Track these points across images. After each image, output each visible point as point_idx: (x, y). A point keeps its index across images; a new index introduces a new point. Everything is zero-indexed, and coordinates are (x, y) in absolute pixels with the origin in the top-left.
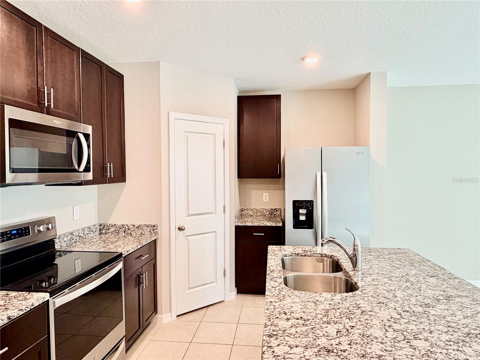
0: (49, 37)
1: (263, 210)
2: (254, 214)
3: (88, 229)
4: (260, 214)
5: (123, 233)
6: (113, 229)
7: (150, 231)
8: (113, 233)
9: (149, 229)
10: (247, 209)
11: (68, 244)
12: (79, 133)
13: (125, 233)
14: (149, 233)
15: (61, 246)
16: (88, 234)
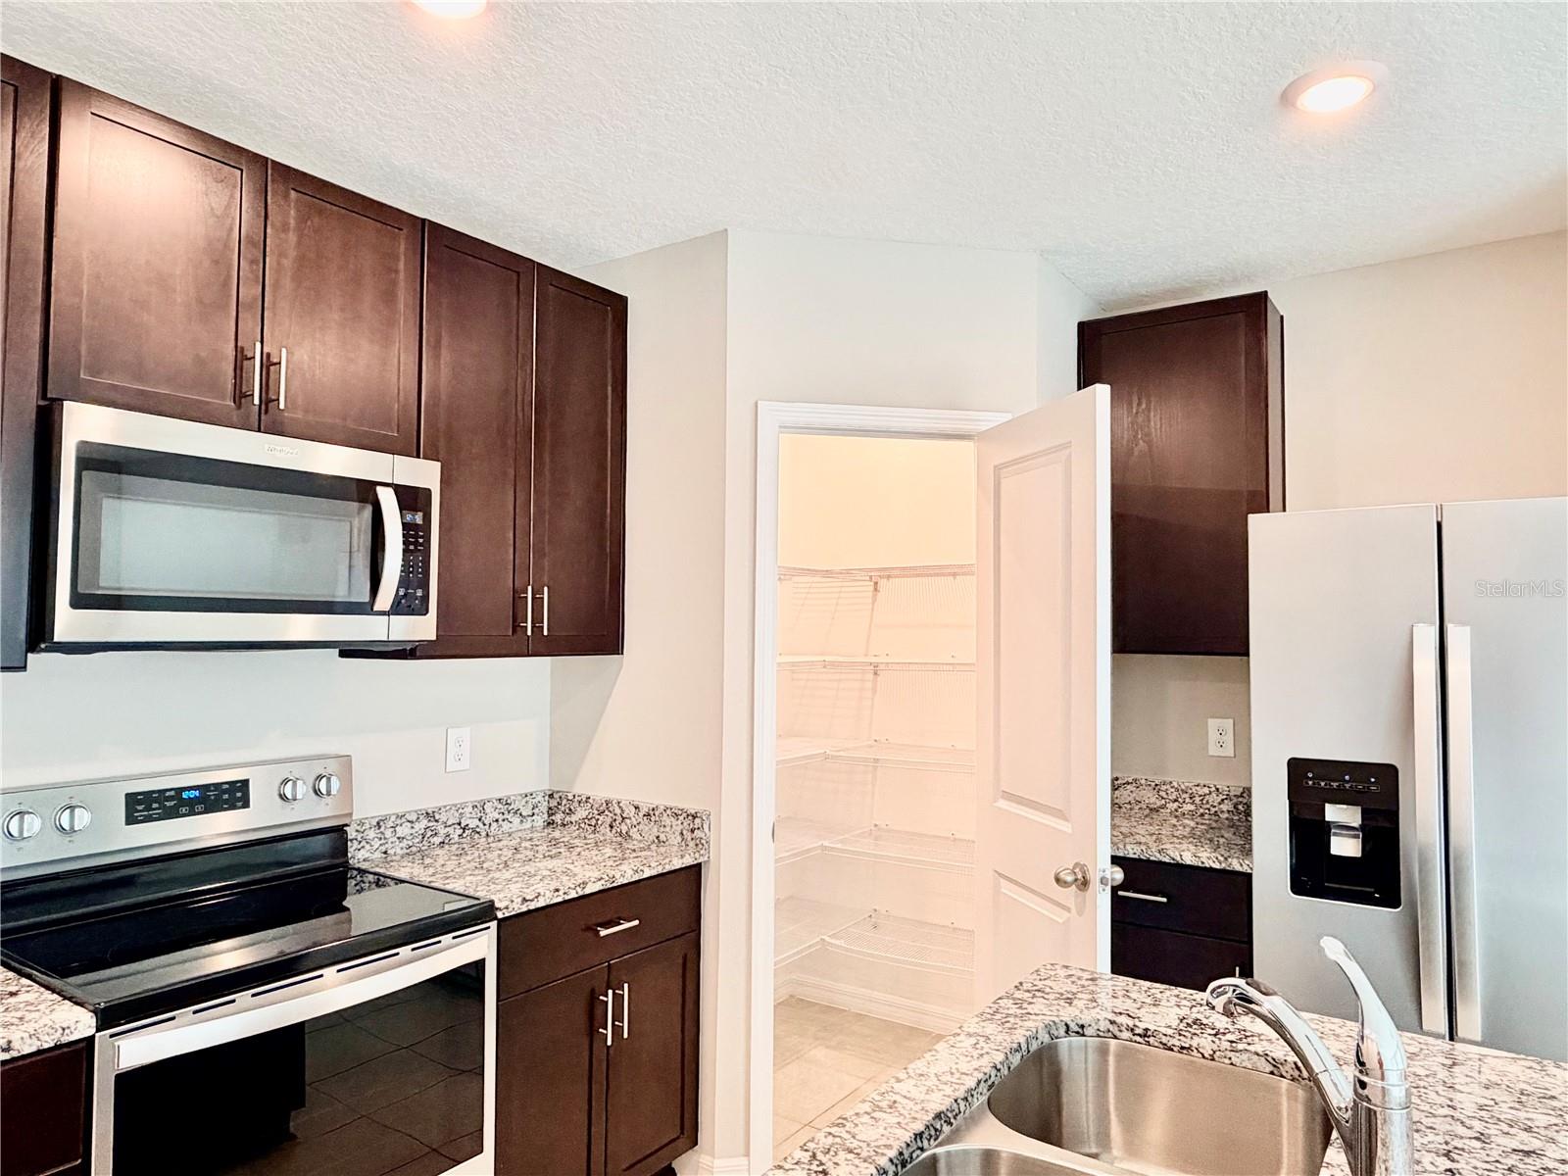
0: (292, 192)
1: (1206, 790)
2: (1163, 807)
3: (500, 806)
4: (1193, 807)
5: (609, 829)
6: (581, 813)
7: (682, 834)
8: (583, 825)
9: (681, 827)
10: (1135, 780)
11: (414, 849)
12: (379, 489)
13: (614, 831)
14: (679, 839)
15: (385, 853)
16: (500, 822)
